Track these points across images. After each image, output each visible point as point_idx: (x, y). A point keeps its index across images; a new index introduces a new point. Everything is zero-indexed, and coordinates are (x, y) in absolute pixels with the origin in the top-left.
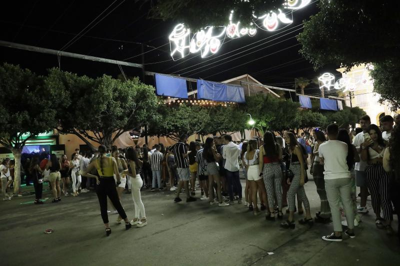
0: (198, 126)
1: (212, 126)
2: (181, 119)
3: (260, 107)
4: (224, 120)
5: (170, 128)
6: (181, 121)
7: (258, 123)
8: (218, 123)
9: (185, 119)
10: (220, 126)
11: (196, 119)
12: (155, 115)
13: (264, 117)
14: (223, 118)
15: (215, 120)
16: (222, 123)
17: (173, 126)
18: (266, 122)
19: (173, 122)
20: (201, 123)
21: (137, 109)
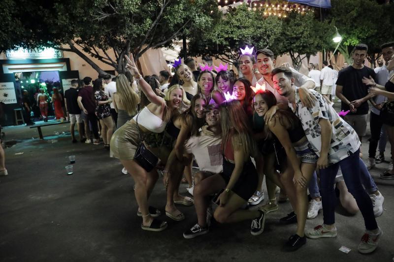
0: (265, 40)
1: (283, 43)
2: (239, 28)
3: (354, 13)
4: (302, 33)
5: (222, 43)
6: (239, 32)
7: (344, 40)
8: (292, 38)
9: (245, 28)
10: (294, 43)
11: (261, 30)
12: (199, 16)
13: (357, 31)
14: (301, 29)
15: (288, 33)
16: (297, 38)
17: (226, 39)
18: (359, 38)
19: (227, 33)
20: (269, 36)
21: (168, 5)
